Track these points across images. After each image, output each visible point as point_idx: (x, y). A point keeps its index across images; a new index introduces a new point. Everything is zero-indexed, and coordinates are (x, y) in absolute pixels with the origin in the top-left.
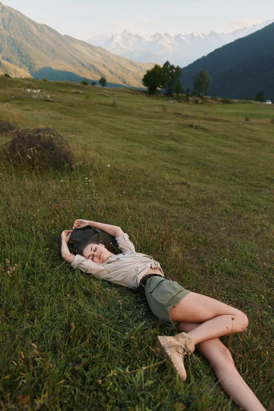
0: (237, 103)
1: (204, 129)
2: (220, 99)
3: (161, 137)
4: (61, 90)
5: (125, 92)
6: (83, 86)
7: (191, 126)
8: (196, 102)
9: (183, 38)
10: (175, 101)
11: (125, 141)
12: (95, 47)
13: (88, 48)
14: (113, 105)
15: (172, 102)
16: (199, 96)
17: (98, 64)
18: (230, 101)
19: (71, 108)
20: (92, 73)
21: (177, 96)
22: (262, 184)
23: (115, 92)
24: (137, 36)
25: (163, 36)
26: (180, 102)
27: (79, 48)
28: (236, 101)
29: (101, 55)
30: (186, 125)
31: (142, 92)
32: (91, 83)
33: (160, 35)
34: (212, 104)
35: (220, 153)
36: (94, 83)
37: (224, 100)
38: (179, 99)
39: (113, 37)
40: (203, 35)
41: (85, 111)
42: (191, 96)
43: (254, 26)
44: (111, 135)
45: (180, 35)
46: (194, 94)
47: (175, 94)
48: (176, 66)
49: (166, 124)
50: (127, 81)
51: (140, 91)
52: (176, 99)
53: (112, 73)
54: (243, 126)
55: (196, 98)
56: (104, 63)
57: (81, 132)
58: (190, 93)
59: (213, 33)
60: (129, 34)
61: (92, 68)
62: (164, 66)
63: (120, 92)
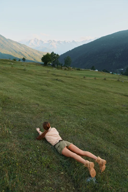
0: (83, 70)
1: (62, 81)
2: (76, 68)
3: (41, 84)
4: (3, 63)
5: (33, 64)
6: (14, 61)
7: (57, 80)
8: (66, 69)
9: (61, 42)
10: (56, 69)
11: (23, 86)
12: (21, 44)
13: (18, 45)
14: (24, 70)
15: (54, 69)
16: (67, 67)
17: (23, 52)
18: (81, 69)
19: (4, 71)
20: (20, 55)
21: (57, 66)
22: (75, 104)
23: (28, 64)
24: (41, 41)
25: (52, 41)
26: (58, 69)
27: (15, 44)
28: (83, 69)
29: (24, 48)
30: (55, 79)
31: (41, 64)
32: (18, 60)
33: (51, 41)
34: (72, 70)
35: (64, 91)
36: (19, 60)
37: (78, 69)
38: (58, 68)
39: (30, 40)
40: (69, 42)
41: (10, 72)
42: (63, 67)
43: (90, 39)
44: (17, 83)
45: (59, 41)
46: (65, 66)
47: (56, 66)
48: (56, 54)
49: (46, 79)
50: (36, 59)
51: (40, 64)
52: (56, 68)
53: (29, 56)
54: (81, 80)
55: (65, 68)
56: (26, 51)
57: (3, 82)
58: (63, 65)
59: (73, 41)
60: (37, 40)
61: (20, 53)
62: (51, 53)
63: (31, 64)
